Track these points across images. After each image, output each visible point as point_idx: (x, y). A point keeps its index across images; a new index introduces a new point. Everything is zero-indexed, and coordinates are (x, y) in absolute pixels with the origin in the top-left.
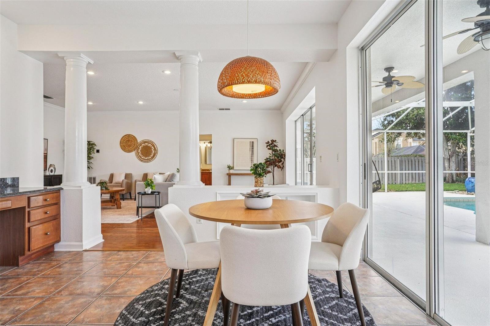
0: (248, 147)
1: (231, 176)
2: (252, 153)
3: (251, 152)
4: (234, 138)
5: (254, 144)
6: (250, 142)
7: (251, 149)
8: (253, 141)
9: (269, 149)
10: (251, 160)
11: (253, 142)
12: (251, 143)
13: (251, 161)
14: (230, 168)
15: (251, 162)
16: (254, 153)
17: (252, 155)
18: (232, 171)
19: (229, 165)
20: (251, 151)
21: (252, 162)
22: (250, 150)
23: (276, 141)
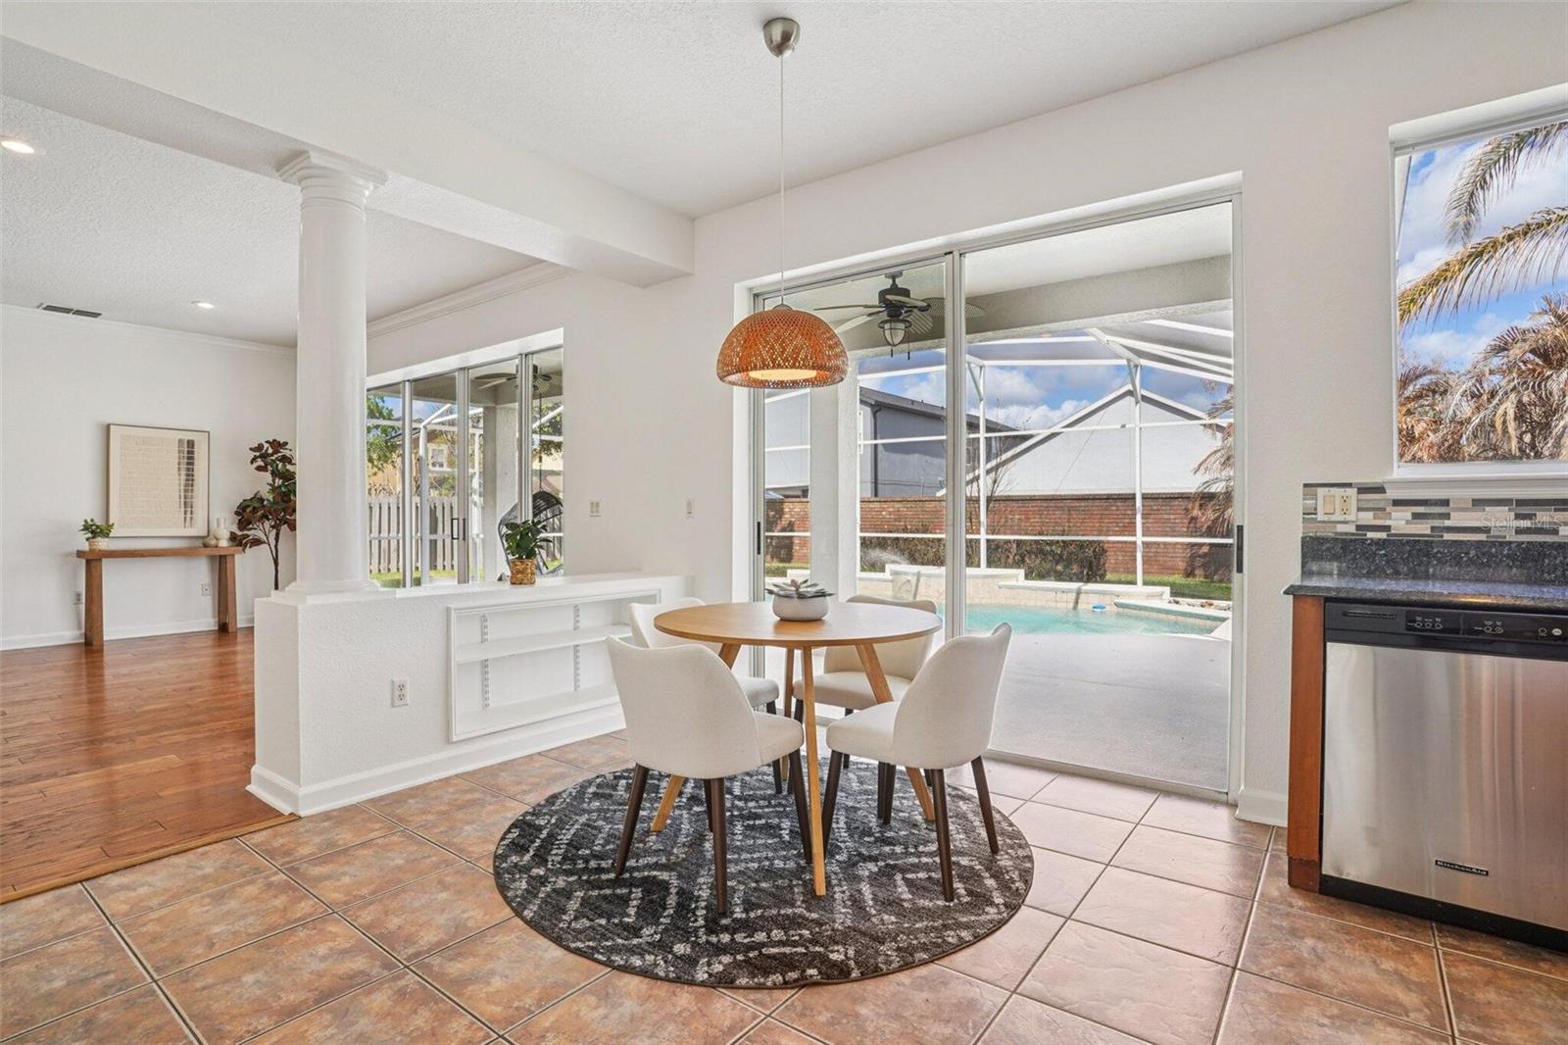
0: (172, 457)
1: (103, 560)
2: (187, 480)
3: (183, 477)
4: (109, 422)
5: (196, 450)
6: (180, 441)
7: (184, 467)
8: (191, 438)
9: (259, 468)
10: (185, 503)
11: (191, 444)
12: (186, 446)
13: (185, 507)
14: (94, 531)
15: (183, 509)
16: (195, 478)
17: (186, 485)
18: (103, 544)
19: (92, 520)
20: (183, 473)
21: (189, 509)
22: (179, 469)
23: (286, 443)
